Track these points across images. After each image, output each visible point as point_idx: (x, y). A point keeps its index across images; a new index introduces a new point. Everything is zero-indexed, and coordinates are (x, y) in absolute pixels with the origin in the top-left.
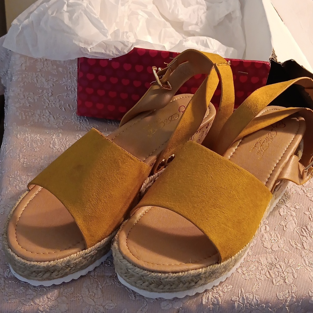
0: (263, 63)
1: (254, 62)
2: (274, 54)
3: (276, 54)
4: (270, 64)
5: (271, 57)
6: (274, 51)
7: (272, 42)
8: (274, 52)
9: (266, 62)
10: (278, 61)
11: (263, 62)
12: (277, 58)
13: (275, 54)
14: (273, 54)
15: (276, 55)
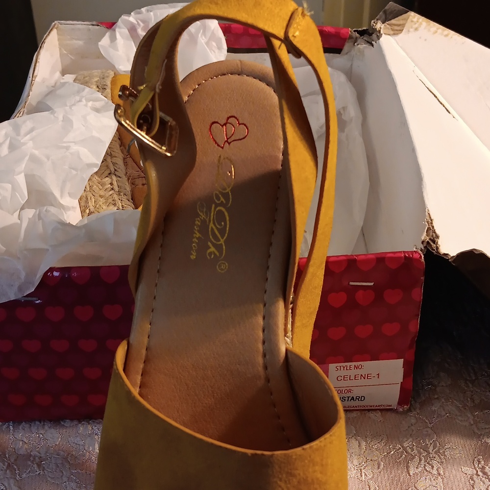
0: (405, 256)
1: (384, 256)
2: (431, 230)
3: (438, 229)
4: (423, 256)
5: (424, 236)
6: (431, 220)
7: (425, 194)
8: (432, 223)
9: (412, 252)
10: (443, 250)
11: (404, 252)
12: (440, 242)
13: (433, 227)
14: (429, 229)
15: (437, 232)
